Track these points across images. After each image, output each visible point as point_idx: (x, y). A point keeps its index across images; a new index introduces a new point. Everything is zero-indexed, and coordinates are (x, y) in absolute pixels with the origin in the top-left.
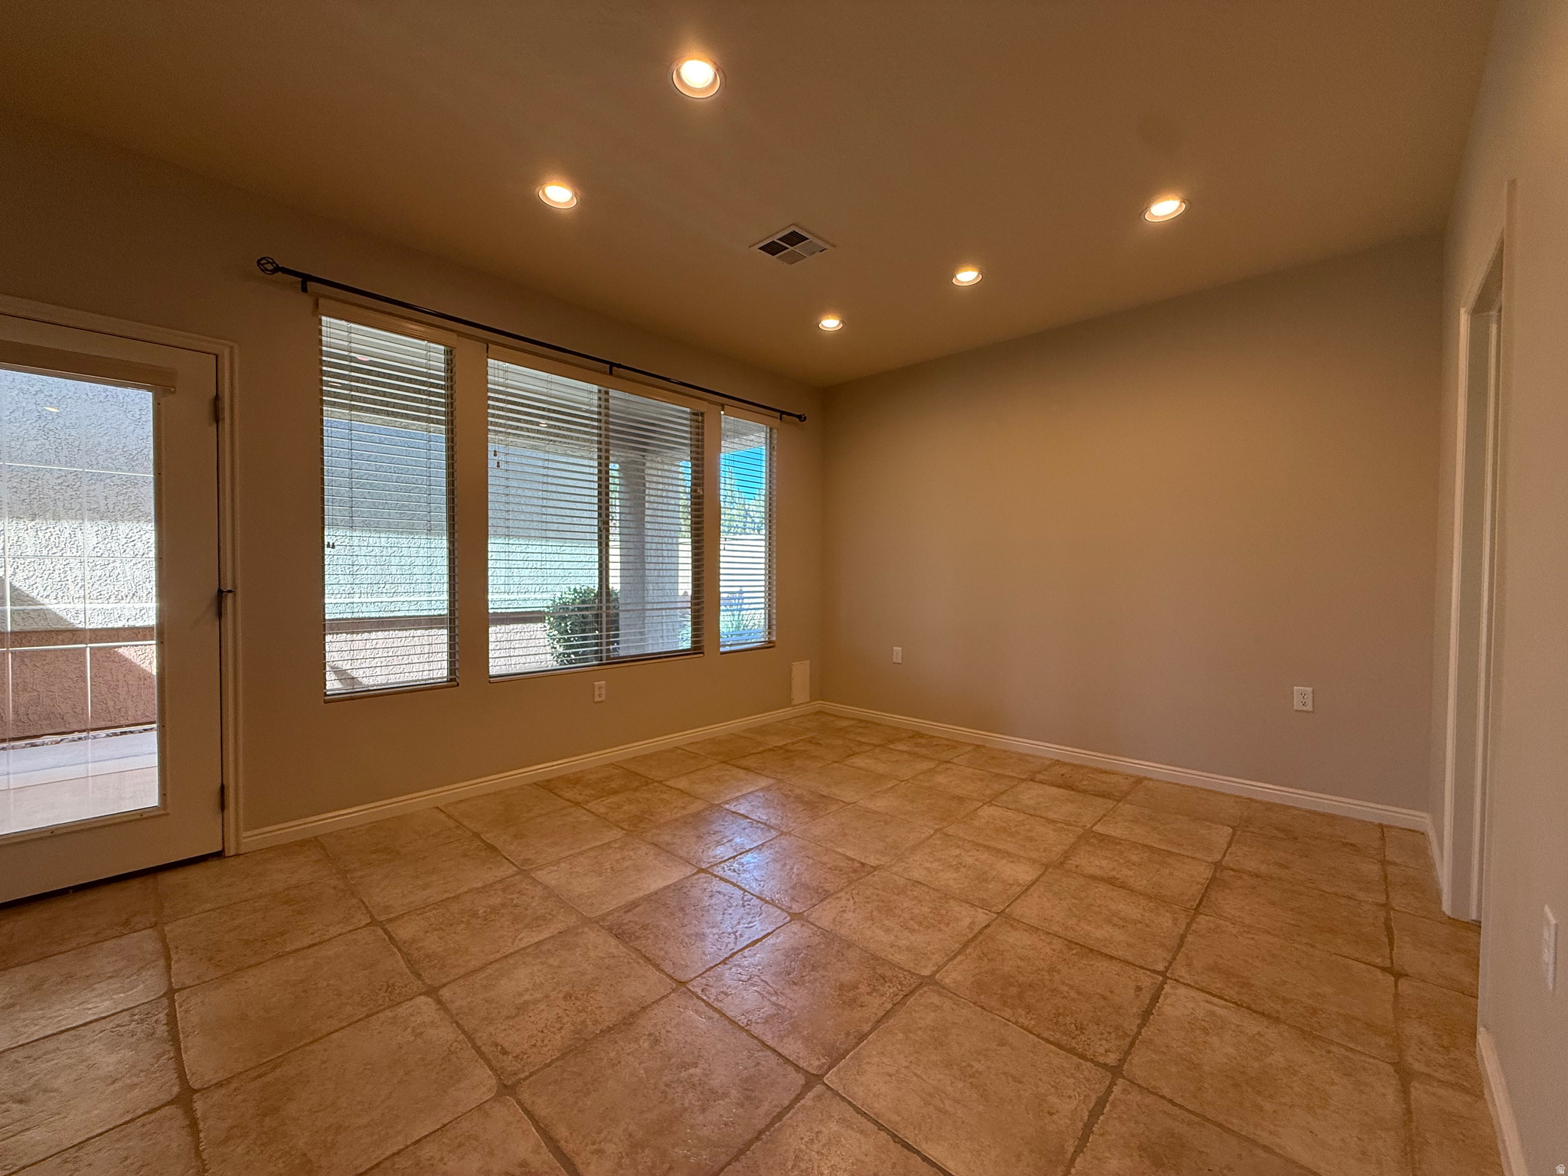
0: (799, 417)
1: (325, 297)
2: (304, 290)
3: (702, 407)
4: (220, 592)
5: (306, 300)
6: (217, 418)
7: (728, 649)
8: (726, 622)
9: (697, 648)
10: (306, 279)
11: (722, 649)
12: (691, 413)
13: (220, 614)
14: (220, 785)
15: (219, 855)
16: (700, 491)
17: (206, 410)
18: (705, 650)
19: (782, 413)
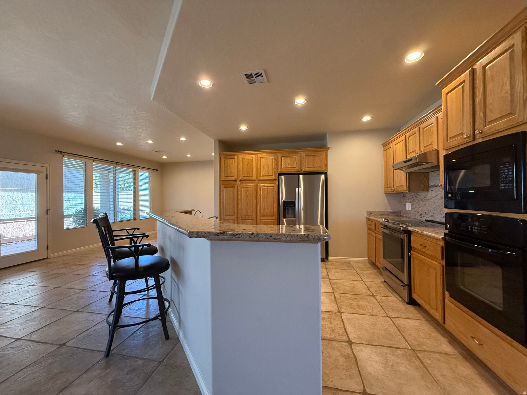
0: (156, 170)
1: (65, 155)
2: (61, 154)
3: (134, 169)
4: (47, 210)
5: (61, 155)
6: (47, 178)
7: (141, 219)
8: (141, 213)
9: (135, 219)
10: (61, 152)
11: (140, 219)
12: (133, 170)
13: (47, 214)
14: (47, 245)
15: (47, 258)
16: (135, 186)
17: (45, 177)
18: (137, 219)
19: (152, 169)
